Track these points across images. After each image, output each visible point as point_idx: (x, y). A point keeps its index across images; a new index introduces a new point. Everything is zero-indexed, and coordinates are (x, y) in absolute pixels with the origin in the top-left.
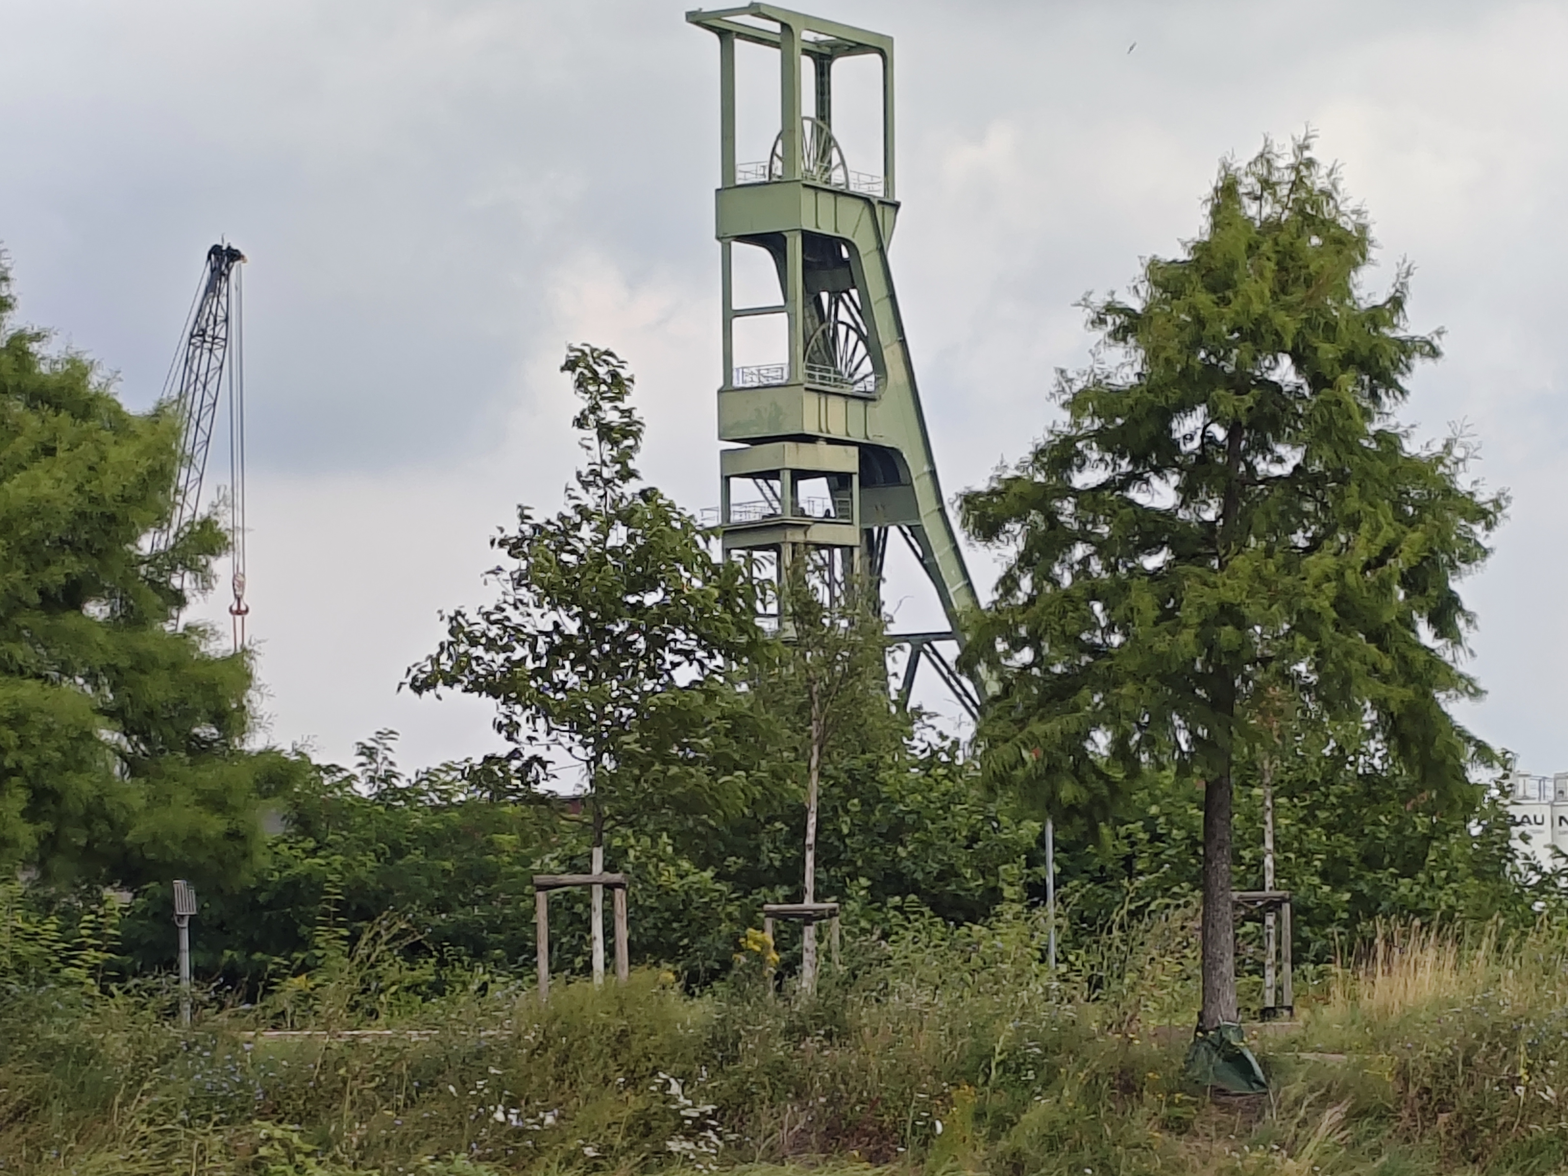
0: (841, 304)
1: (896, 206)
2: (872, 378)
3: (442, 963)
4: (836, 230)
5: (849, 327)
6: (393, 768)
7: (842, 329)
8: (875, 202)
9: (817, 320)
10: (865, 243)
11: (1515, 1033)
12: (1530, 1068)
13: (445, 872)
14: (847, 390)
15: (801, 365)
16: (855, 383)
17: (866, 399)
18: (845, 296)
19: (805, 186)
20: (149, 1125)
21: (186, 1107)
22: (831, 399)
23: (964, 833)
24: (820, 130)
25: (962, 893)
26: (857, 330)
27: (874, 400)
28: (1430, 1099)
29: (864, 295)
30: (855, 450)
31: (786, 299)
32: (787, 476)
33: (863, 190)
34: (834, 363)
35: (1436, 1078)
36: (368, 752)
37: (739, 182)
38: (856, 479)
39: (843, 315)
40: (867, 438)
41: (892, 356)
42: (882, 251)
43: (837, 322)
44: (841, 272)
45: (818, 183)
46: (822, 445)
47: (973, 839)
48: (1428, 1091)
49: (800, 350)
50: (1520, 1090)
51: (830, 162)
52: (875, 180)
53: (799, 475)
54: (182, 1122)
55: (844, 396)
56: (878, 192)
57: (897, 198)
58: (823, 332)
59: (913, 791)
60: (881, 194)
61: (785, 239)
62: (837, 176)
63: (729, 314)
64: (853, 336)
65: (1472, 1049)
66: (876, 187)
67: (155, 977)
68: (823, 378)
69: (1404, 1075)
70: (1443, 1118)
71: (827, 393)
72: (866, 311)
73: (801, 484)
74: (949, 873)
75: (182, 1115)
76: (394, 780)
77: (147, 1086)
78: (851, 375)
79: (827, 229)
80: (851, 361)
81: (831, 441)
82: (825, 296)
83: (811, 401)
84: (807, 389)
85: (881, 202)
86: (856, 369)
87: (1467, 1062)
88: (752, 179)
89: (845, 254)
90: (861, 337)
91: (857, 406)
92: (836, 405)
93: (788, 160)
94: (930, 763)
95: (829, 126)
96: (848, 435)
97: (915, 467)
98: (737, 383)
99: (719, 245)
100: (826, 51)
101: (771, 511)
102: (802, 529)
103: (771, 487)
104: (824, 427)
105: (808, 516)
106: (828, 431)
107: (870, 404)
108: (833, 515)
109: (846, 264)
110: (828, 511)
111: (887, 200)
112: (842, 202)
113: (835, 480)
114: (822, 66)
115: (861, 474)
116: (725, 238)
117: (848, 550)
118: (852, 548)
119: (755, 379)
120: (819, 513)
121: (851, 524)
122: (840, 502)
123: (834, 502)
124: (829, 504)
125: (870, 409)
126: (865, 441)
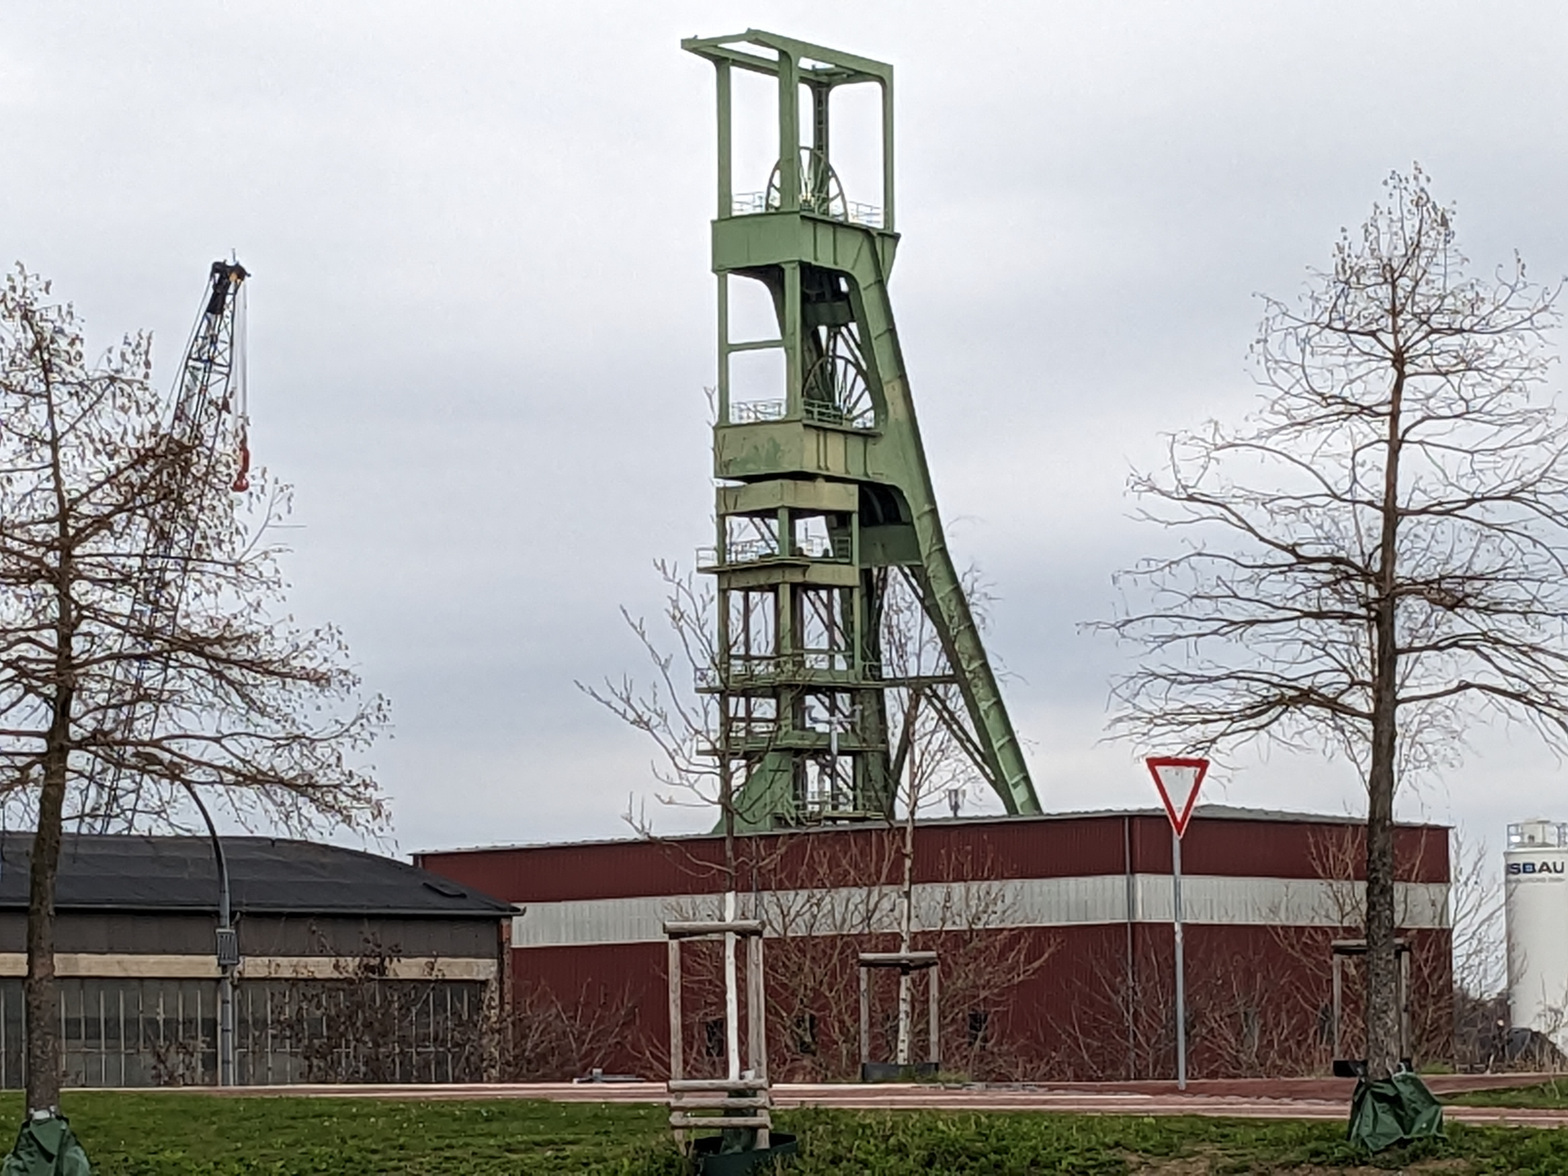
0: (839, 339)
1: (896, 237)
2: (871, 414)
4: (835, 263)
5: (848, 361)
7: (840, 363)
8: (874, 234)
9: (815, 355)
10: (865, 277)
14: (845, 426)
15: (800, 401)
16: (855, 418)
17: (866, 435)
18: (844, 330)
19: (804, 218)
22: (830, 436)
24: (818, 160)
26: (857, 365)
27: (873, 436)
29: (864, 330)
30: (854, 489)
31: (783, 334)
32: (784, 515)
33: (863, 221)
34: (832, 399)
37: (736, 213)
38: (855, 519)
40: (866, 475)
41: (892, 393)
42: (881, 283)
43: (835, 356)
44: (840, 305)
45: (816, 215)
46: (821, 483)
49: (799, 386)
51: (828, 193)
52: (875, 211)
53: (796, 513)
55: (844, 432)
56: (878, 223)
57: (897, 230)
58: (821, 365)
60: (880, 226)
61: (782, 270)
62: (836, 207)
63: (725, 348)
64: (852, 371)
66: (875, 218)
68: (821, 414)
71: (826, 430)
72: (865, 346)
73: (799, 522)
78: (850, 411)
79: (825, 261)
80: (850, 395)
81: (830, 479)
82: (823, 331)
83: (811, 440)
84: (805, 426)
85: (882, 235)
86: (856, 404)
88: (749, 210)
90: (859, 371)
91: (856, 444)
92: (835, 444)
93: (786, 191)
95: (827, 155)
96: (847, 472)
97: (916, 506)
98: (734, 419)
99: (715, 277)
100: (824, 79)
101: (769, 551)
102: (801, 570)
103: (768, 527)
104: (822, 464)
105: (806, 556)
106: (827, 469)
107: (870, 441)
108: (831, 554)
109: (845, 297)
110: (826, 551)
111: (886, 232)
112: (841, 234)
113: (833, 519)
114: (820, 94)
115: (860, 513)
116: (721, 270)
117: (847, 590)
118: (851, 588)
119: (752, 415)
120: (818, 553)
121: (850, 564)
122: (840, 542)
123: (832, 542)
124: (827, 544)
125: (870, 446)
126: (865, 479)
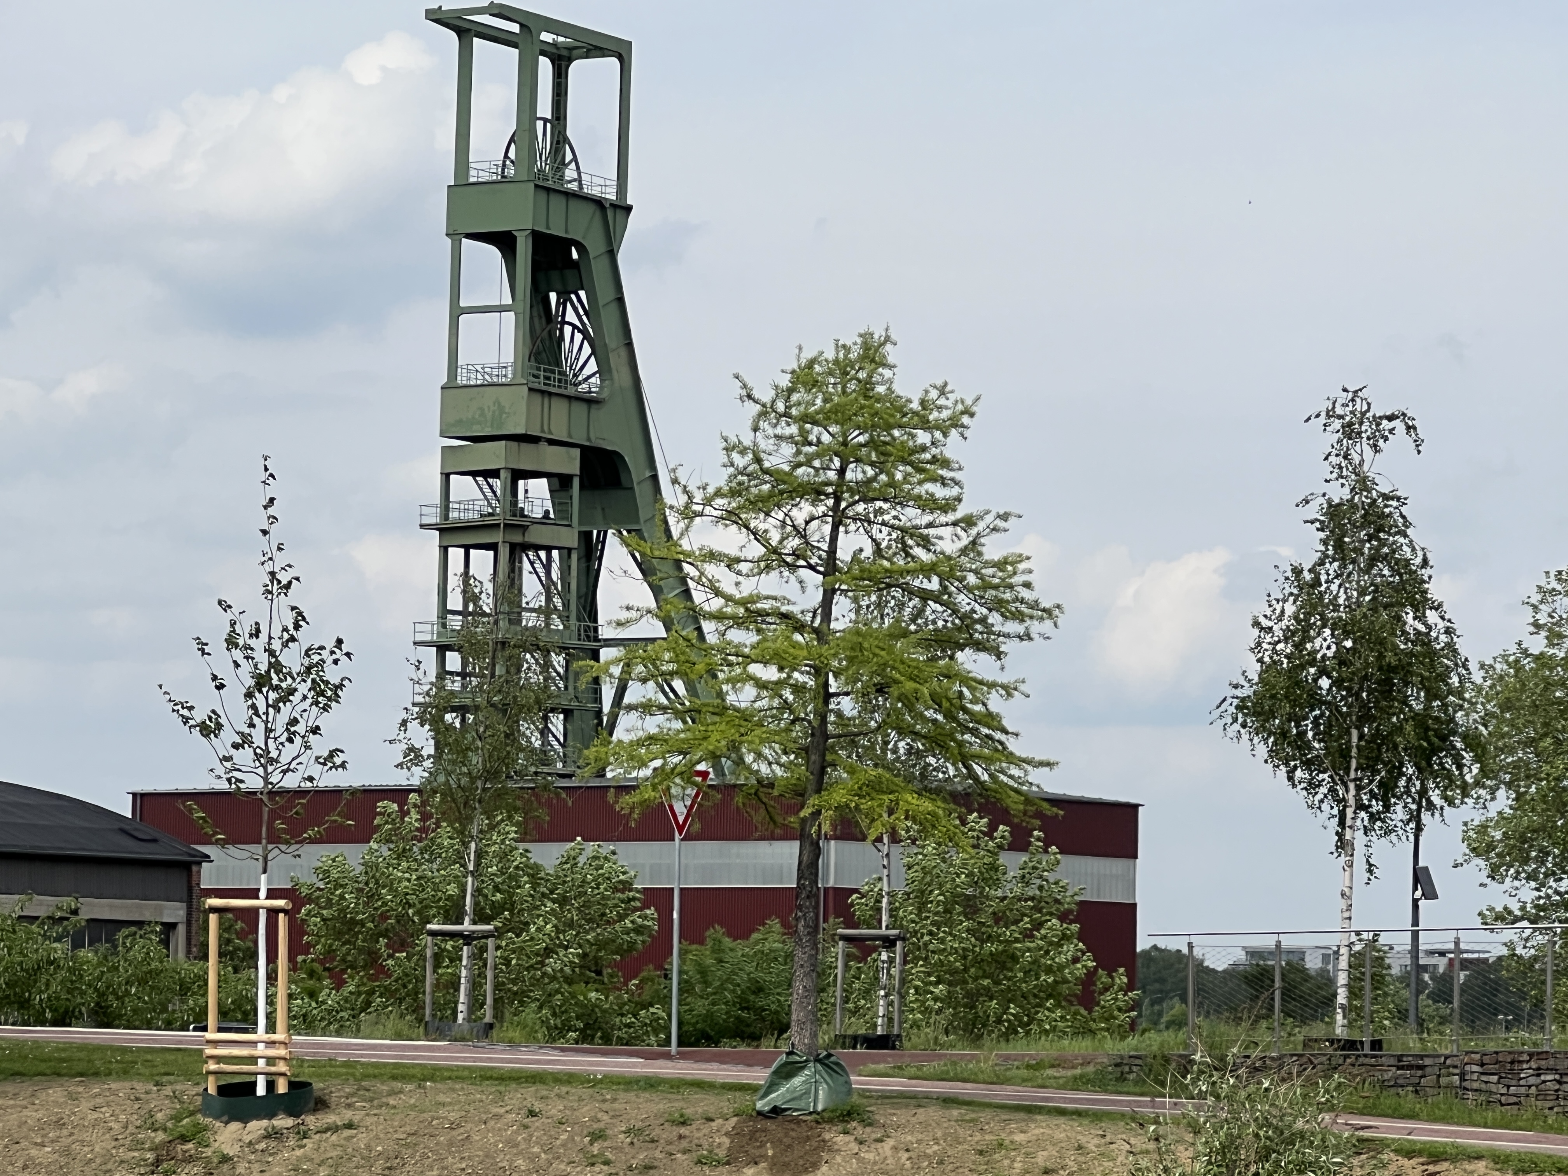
0: (568, 304)
1: (629, 209)
2: (597, 379)
4: (567, 232)
7: (568, 329)
8: (608, 205)
9: (544, 320)
10: (595, 246)
14: (571, 391)
15: (527, 364)
16: (580, 383)
17: (589, 401)
18: (573, 296)
19: (537, 185)
22: (555, 401)
26: (584, 332)
27: (597, 403)
29: (593, 297)
30: (577, 452)
31: (513, 299)
32: (507, 476)
33: (596, 193)
34: (558, 364)
37: (472, 180)
38: (576, 482)
40: (589, 439)
41: (617, 360)
42: (612, 254)
43: (564, 323)
44: (570, 272)
45: (550, 184)
46: (544, 445)
49: (526, 350)
51: (563, 159)
52: (609, 181)
53: (518, 475)
55: (569, 398)
56: (611, 194)
57: (629, 201)
58: (550, 332)
60: (613, 197)
61: (515, 238)
62: (570, 176)
63: (456, 312)
64: (578, 337)
66: (608, 190)
68: (548, 378)
71: (550, 394)
72: (593, 312)
73: (521, 483)
78: (576, 376)
79: (557, 231)
80: (576, 360)
81: (552, 442)
82: (553, 296)
83: (534, 402)
84: (531, 389)
85: (614, 206)
86: (581, 368)
88: (485, 177)
90: (587, 338)
91: (580, 409)
92: (559, 408)
93: (521, 163)
95: (565, 127)
96: (570, 436)
97: (637, 471)
98: (461, 380)
99: (449, 241)
100: (565, 53)
101: (490, 511)
102: (520, 531)
103: (491, 487)
104: (546, 428)
105: (526, 516)
106: (550, 432)
107: (594, 406)
108: (552, 516)
109: (575, 265)
110: (547, 512)
111: (618, 203)
112: (574, 204)
113: (556, 481)
114: (560, 67)
115: (581, 477)
116: (455, 234)
117: (566, 551)
118: (570, 550)
119: (479, 376)
120: (538, 514)
121: (569, 526)
122: (560, 504)
123: (554, 504)
124: (549, 505)
125: (593, 411)
126: (587, 444)
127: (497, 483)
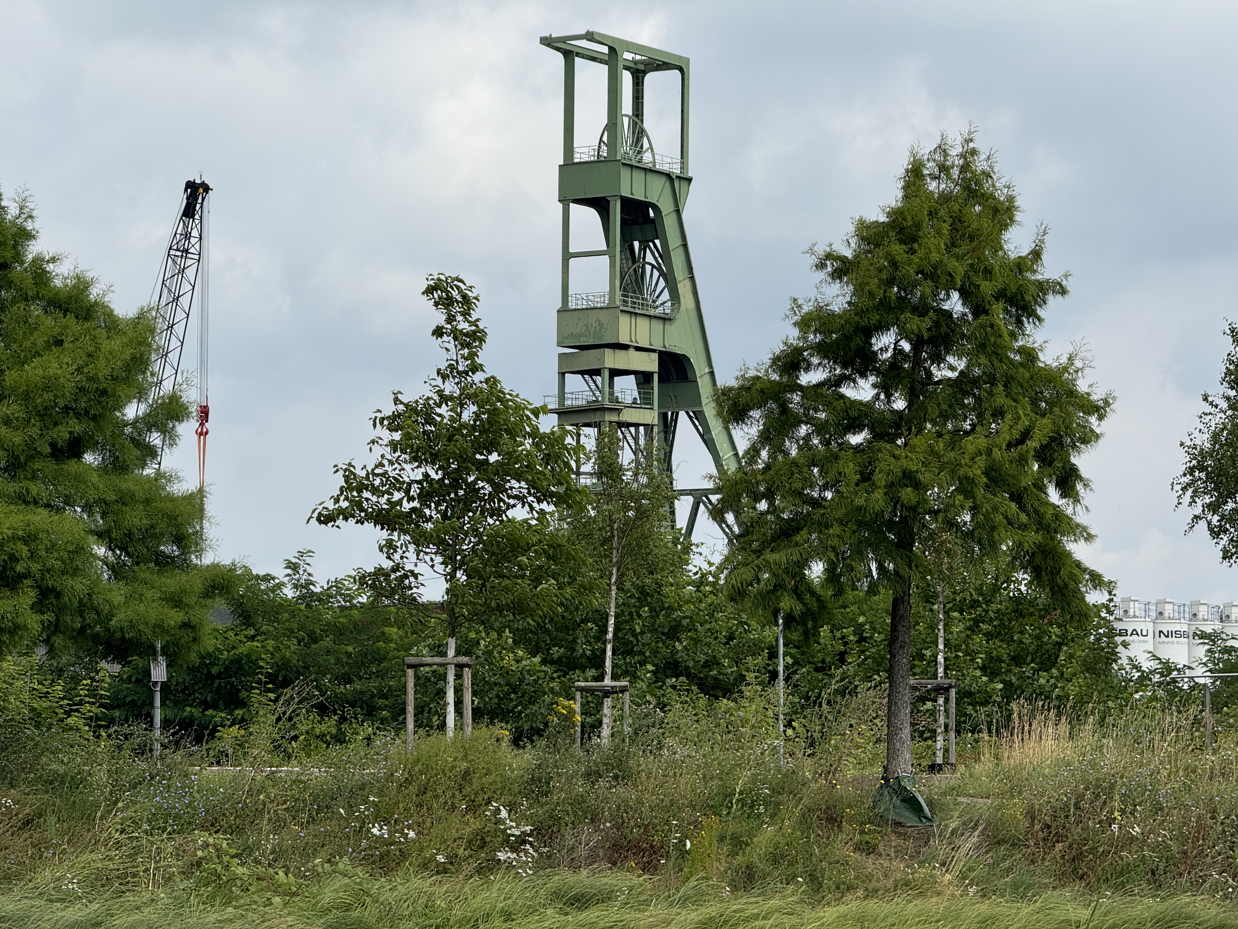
0: (648, 250)
1: (689, 180)
2: (669, 304)
3: (343, 719)
4: (646, 197)
5: (653, 266)
6: (311, 578)
7: (648, 268)
8: (674, 177)
9: (630, 261)
10: (666, 206)
11: (1112, 786)
12: (1123, 812)
13: (349, 655)
14: (652, 312)
15: (618, 293)
16: (657, 307)
17: (665, 319)
18: (651, 244)
19: (623, 164)
20: (121, 833)
21: (149, 821)
22: (639, 318)
23: (724, 634)
24: (635, 124)
25: (721, 677)
26: (660, 269)
27: (670, 320)
28: (1050, 832)
29: (665, 244)
30: (655, 356)
31: (608, 246)
32: (606, 374)
33: (665, 168)
34: (642, 292)
35: (1055, 818)
36: (293, 567)
37: (576, 160)
38: (656, 377)
39: (649, 258)
40: (665, 347)
41: (684, 288)
42: (678, 212)
43: (645, 263)
44: (648, 227)
45: (634, 163)
46: (632, 351)
47: (731, 638)
48: (1049, 827)
49: (618, 283)
50: (1115, 827)
51: (642, 147)
52: (674, 161)
53: (615, 373)
54: (146, 832)
55: (650, 316)
56: (676, 170)
57: (690, 175)
58: (635, 269)
59: (688, 602)
60: (678, 172)
61: (609, 202)
62: (647, 157)
63: (567, 256)
64: (656, 273)
65: (1080, 797)
66: (674, 166)
67: (129, 726)
68: (635, 303)
69: (1031, 815)
70: (1059, 846)
71: (636, 314)
72: (665, 255)
73: (616, 379)
74: (712, 662)
75: (146, 827)
76: (311, 587)
77: (120, 805)
78: (654, 302)
79: (639, 196)
80: (654, 291)
81: (638, 349)
82: (636, 244)
83: (624, 320)
84: (622, 311)
85: (678, 177)
86: (658, 297)
87: (1077, 807)
88: (585, 158)
89: (652, 214)
90: (662, 274)
91: (657, 325)
92: (643, 324)
93: (612, 144)
94: (701, 582)
95: (642, 121)
96: (651, 345)
97: (699, 368)
98: (572, 305)
99: (560, 205)
100: (641, 67)
101: (594, 399)
102: (616, 412)
103: (594, 382)
104: (633, 338)
105: (621, 403)
106: (637, 342)
107: (667, 322)
108: (639, 402)
109: (652, 221)
110: (635, 399)
111: (682, 175)
112: (650, 176)
113: (640, 377)
114: (638, 78)
115: (659, 373)
116: (565, 200)
117: (649, 427)
118: (652, 426)
119: (585, 303)
120: (629, 400)
121: (652, 409)
122: (644, 393)
123: (639, 393)
124: (636, 394)
125: (667, 326)
126: (664, 349)
127: (598, 379)
